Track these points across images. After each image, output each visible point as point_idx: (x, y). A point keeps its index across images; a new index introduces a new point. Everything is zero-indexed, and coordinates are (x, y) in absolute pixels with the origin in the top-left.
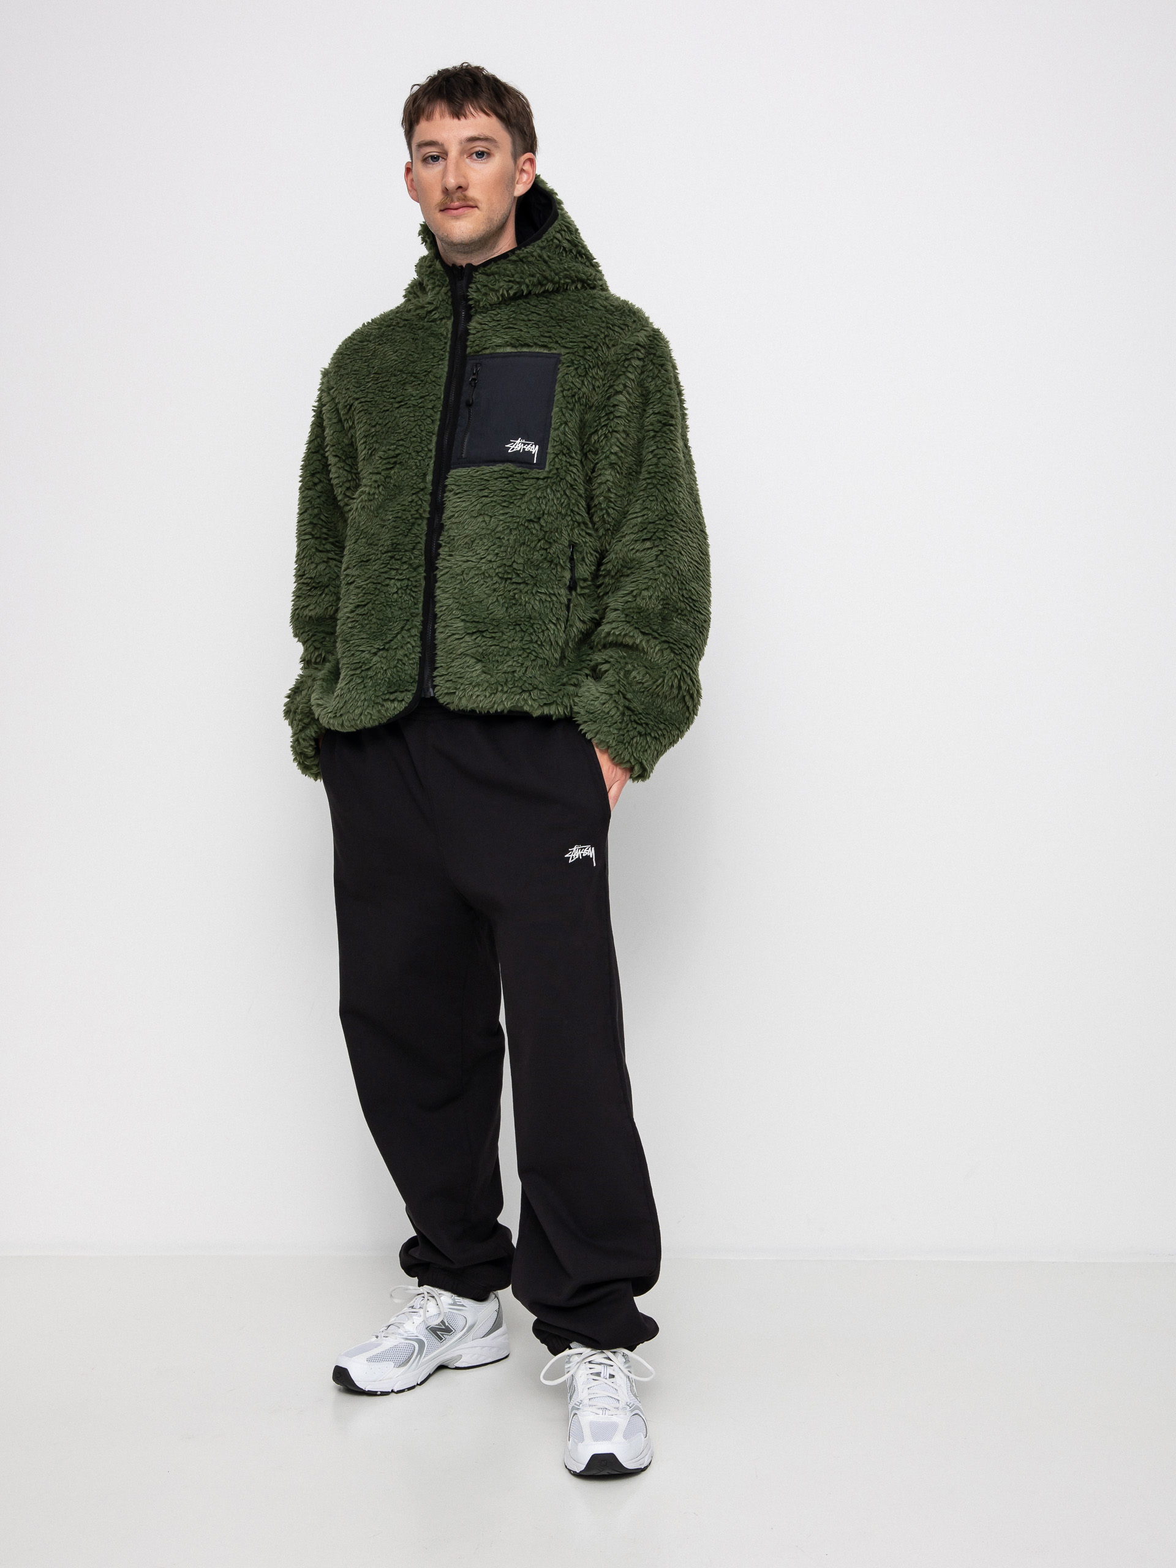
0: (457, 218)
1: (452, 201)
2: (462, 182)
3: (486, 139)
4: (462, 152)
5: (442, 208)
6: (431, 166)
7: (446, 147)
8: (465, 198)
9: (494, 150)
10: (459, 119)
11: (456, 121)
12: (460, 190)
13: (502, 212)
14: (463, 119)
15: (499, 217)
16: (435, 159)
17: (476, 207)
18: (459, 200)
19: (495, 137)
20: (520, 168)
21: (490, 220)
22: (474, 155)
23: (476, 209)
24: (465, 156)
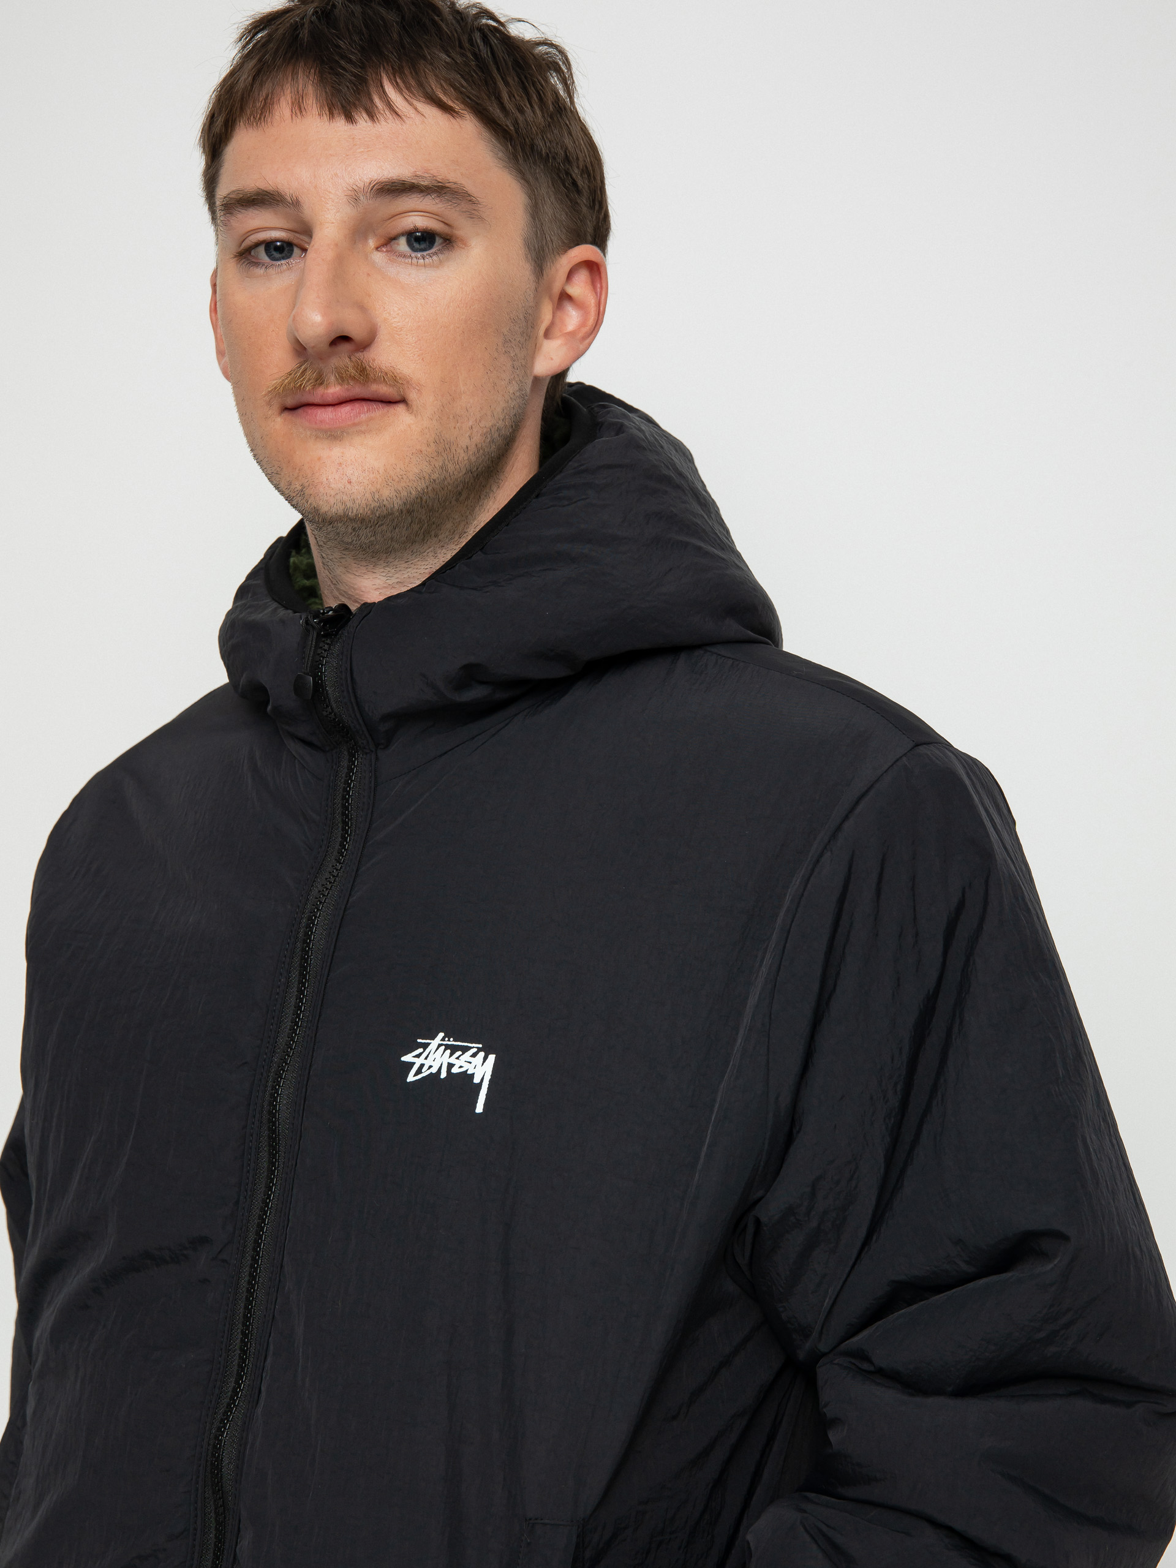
0: (334, 435)
1: (320, 381)
2: (355, 327)
3: (439, 189)
4: (359, 231)
5: (290, 402)
6: (260, 271)
7: (307, 211)
8: (363, 373)
9: (463, 227)
10: (350, 118)
11: (340, 123)
12: (345, 347)
13: (488, 423)
14: (363, 122)
15: (477, 438)
16: (280, 250)
17: (403, 401)
18: (342, 379)
19: (470, 187)
20: (557, 288)
21: (442, 445)
22: (403, 241)
23: (400, 409)
24: (372, 243)
